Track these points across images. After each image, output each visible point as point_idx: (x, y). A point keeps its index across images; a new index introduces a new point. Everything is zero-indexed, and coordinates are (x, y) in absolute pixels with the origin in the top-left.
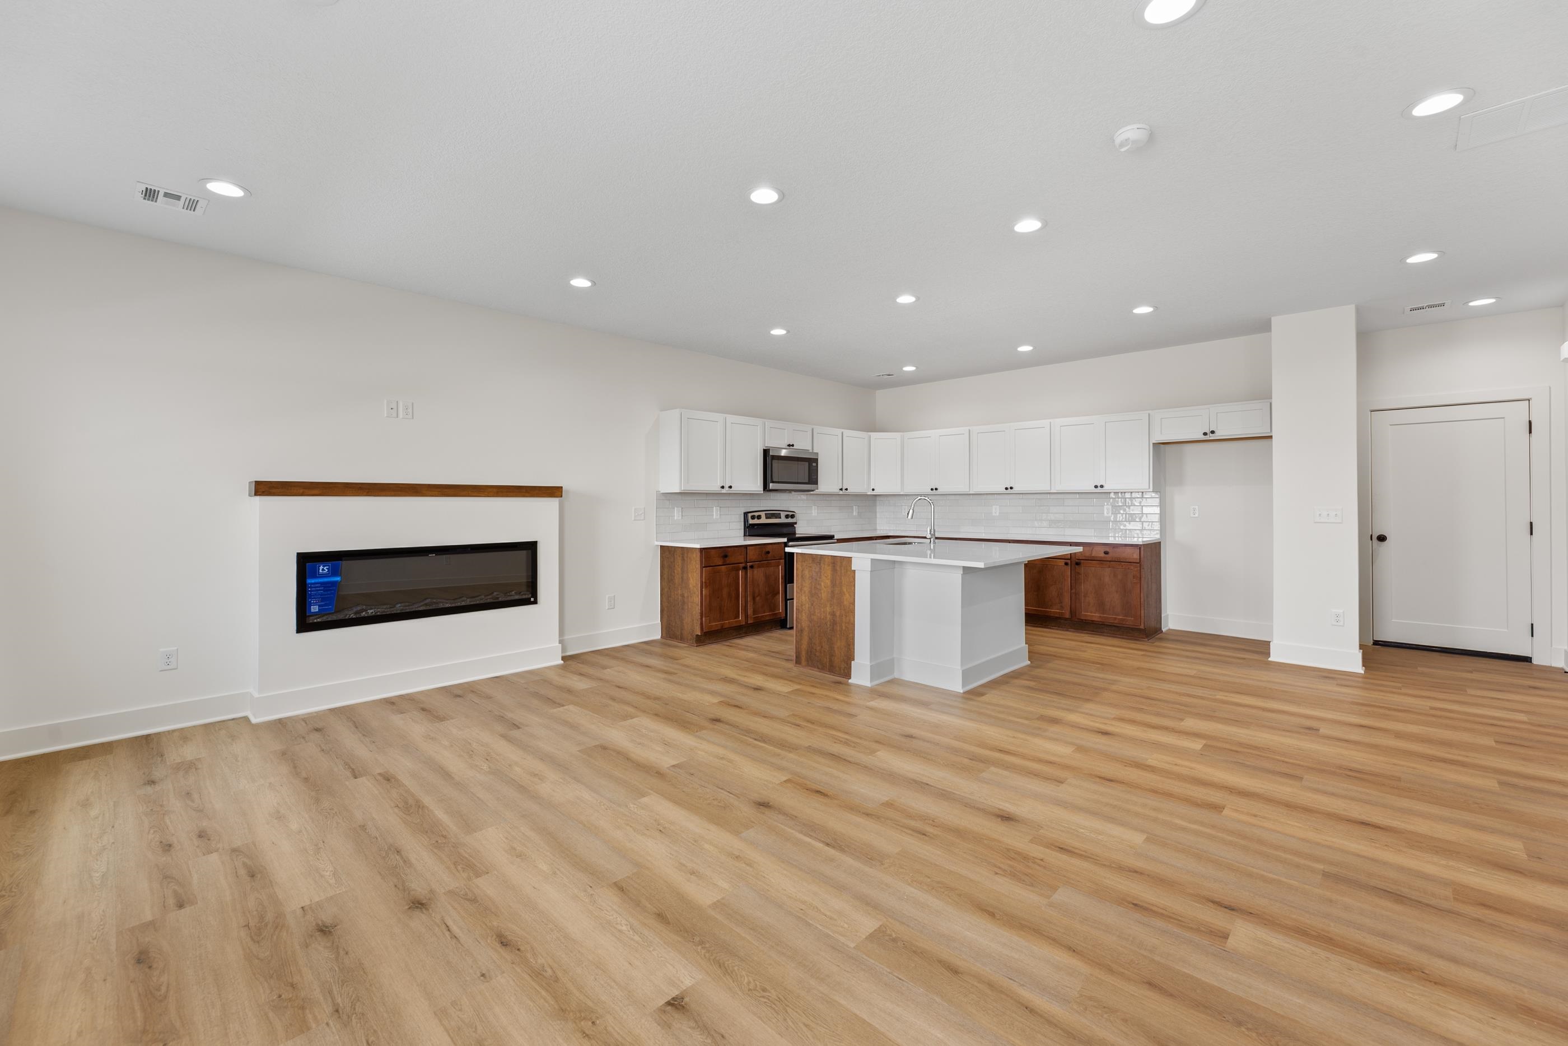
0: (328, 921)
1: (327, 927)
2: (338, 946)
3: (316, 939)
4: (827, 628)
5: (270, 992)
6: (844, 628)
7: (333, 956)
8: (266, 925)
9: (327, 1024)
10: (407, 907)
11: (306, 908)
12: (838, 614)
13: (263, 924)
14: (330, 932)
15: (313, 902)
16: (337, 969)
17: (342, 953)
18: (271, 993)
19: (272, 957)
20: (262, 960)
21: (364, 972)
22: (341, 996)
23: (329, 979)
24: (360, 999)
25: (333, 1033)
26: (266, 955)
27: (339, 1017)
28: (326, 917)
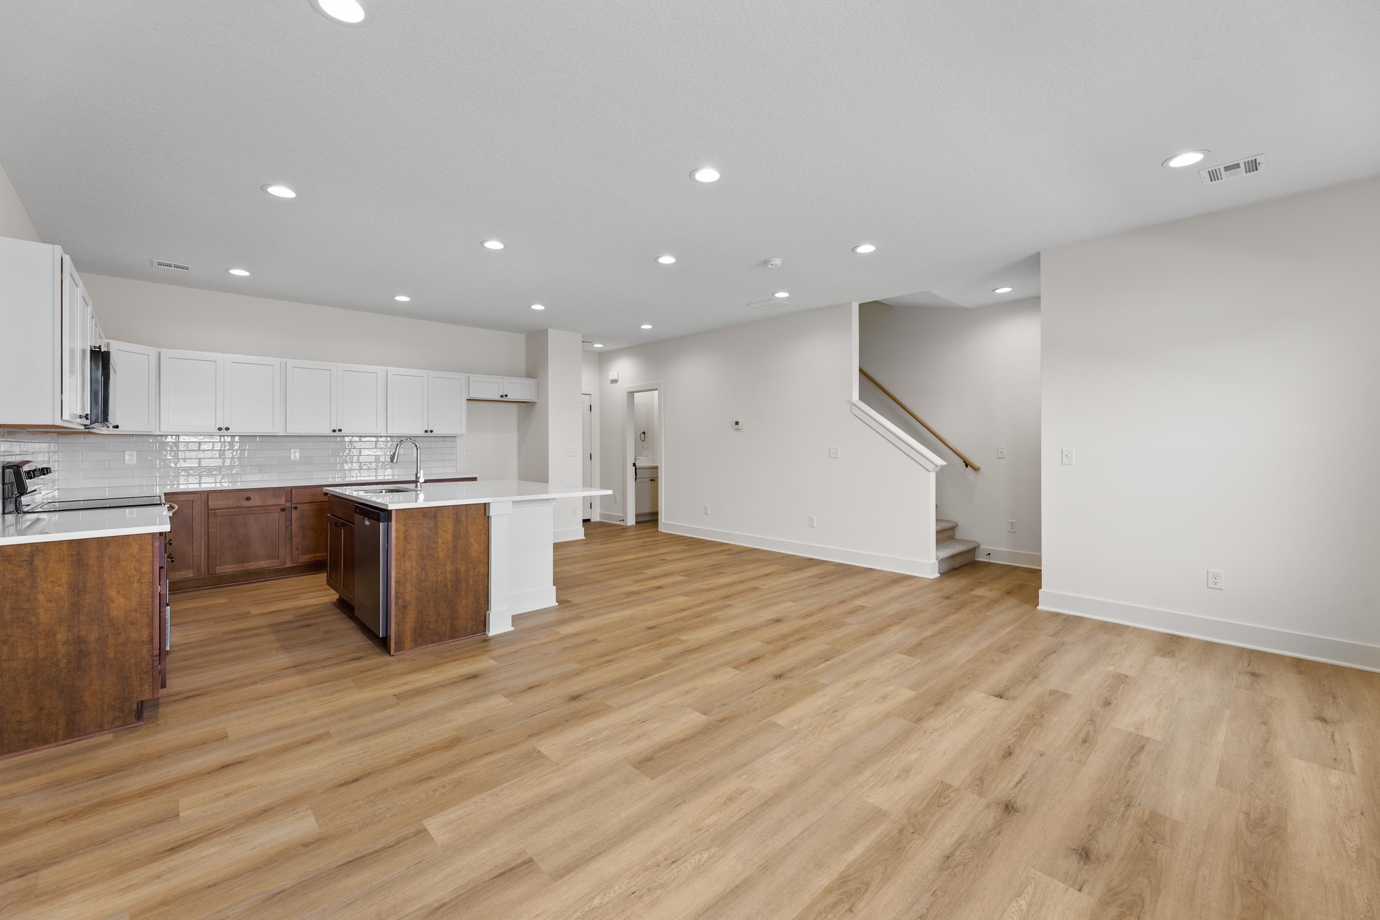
0: (1074, 858)
1: (1081, 855)
2: (1089, 836)
3: (1098, 854)
4: (448, 590)
5: (1159, 851)
6: (471, 582)
7: (1099, 832)
8: (1122, 906)
9: (1140, 805)
10: (1017, 814)
11: (1078, 887)
12: (463, 569)
13: (1124, 910)
14: (1083, 849)
15: (1067, 887)
16: (1106, 823)
17: (1091, 829)
18: (1159, 849)
19: (1139, 873)
20: (1148, 878)
21: (1093, 807)
22: (1119, 809)
23: (1116, 823)
24: (1110, 799)
25: (1140, 800)
26: (1142, 879)
27: (1130, 802)
28: (1073, 863)
